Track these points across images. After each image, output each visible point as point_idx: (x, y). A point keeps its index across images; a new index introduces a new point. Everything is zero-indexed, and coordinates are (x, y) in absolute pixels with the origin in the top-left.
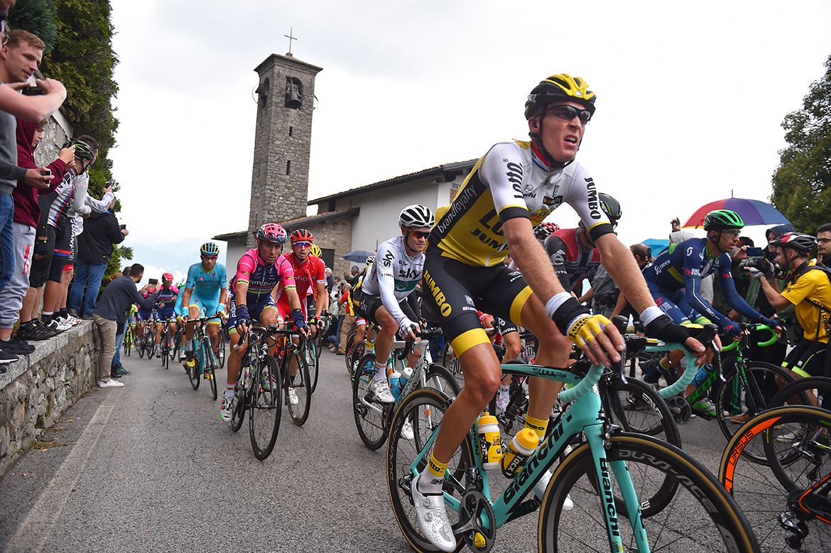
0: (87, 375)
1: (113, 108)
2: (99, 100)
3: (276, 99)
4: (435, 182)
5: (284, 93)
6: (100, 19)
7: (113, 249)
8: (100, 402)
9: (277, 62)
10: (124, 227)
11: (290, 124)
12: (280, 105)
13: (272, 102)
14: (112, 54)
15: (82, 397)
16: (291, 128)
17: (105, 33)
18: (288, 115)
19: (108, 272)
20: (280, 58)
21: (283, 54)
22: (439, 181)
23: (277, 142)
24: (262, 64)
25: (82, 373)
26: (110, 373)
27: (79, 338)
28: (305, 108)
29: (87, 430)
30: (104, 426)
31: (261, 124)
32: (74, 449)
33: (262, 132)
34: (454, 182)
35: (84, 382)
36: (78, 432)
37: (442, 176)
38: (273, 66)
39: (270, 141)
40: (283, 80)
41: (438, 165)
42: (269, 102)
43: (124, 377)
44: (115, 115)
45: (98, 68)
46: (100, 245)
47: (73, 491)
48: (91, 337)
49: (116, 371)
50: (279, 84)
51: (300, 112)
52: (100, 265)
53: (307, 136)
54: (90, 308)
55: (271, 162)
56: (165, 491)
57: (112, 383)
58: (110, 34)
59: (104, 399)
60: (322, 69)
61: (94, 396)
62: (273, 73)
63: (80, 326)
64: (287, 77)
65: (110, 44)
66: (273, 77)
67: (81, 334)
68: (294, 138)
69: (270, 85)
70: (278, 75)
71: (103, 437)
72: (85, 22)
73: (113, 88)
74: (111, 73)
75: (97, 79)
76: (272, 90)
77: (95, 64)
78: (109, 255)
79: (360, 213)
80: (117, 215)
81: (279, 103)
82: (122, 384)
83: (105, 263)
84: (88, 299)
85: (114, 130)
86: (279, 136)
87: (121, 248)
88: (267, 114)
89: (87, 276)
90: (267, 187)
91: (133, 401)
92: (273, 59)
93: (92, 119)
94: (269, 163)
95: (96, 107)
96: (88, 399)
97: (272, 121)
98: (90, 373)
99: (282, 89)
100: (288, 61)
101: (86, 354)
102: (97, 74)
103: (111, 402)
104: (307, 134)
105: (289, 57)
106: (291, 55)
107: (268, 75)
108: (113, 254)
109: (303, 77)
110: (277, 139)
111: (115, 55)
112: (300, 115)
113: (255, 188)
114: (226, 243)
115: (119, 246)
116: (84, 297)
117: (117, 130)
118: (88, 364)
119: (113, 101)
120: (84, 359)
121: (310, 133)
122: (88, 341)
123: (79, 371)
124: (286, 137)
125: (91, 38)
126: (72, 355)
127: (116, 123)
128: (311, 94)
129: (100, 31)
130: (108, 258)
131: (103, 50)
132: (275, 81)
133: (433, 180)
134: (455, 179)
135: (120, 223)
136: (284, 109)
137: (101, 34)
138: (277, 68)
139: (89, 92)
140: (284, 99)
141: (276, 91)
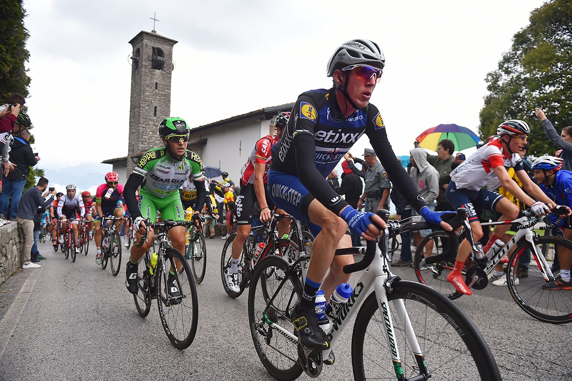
0: (15, 260)
1: (26, 69)
2: (16, 64)
3: (146, 63)
4: (259, 120)
5: (151, 58)
6: (15, 5)
7: (29, 170)
8: (25, 278)
9: (145, 37)
10: (37, 154)
11: (155, 81)
12: (148, 67)
13: (142, 65)
14: (24, 30)
15: (12, 275)
16: (156, 83)
17: (19, 14)
18: (154, 74)
19: (26, 186)
20: (147, 34)
21: (149, 31)
22: (262, 119)
23: (147, 94)
24: (134, 38)
25: (11, 258)
26: (30, 258)
27: (8, 233)
28: (166, 69)
29: (18, 297)
30: (30, 294)
31: (134, 81)
32: (10, 309)
33: (136, 87)
34: (272, 120)
35: (13, 265)
36: (12, 298)
37: (264, 116)
38: (142, 40)
39: (142, 93)
40: (150, 49)
41: (261, 108)
42: (140, 65)
43: (41, 261)
44: (28, 74)
45: (15, 40)
46: (20, 167)
47: (12, 336)
48: (17, 232)
49: (36, 257)
50: (147, 53)
51: (163, 72)
52: (21, 181)
53: (168, 89)
54: (15, 212)
55: (143, 107)
57: (32, 265)
58: (23, 16)
59: (28, 276)
60: (176, 42)
61: (21, 274)
62: (142, 44)
63: (8, 225)
64: (152, 47)
65: (22, 23)
66: (142, 47)
67: (9, 230)
68: (159, 90)
69: (141, 53)
70: (146, 45)
71: (30, 301)
72: (4, 7)
73: (26, 55)
74: (24, 44)
75: (14, 48)
76: (142, 57)
77: (12, 38)
78: (27, 174)
79: (208, 142)
80: (32, 146)
81: (147, 66)
82: (40, 266)
83: (24, 180)
84: (13, 206)
85: (27, 85)
86: (148, 89)
87: (36, 170)
88: (139, 73)
89: (11, 190)
90: (140, 125)
91: (50, 276)
92: (142, 34)
93: (12, 77)
94: (141, 108)
95: (14, 68)
96: (16, 277)
97: (143, 78)
98: (17, 259)
99: (149, 56)
100: (153, 36)
101: (13, 245)
102: (14, 44)
103: (34, 278)
104: (168, 88)
105: (153, 33)
106: (155, 32)
107: (139, 46)
108: (30, 174)
109: (164, 47)
110: (147, 91)
111: (26, 31)
112: (163, 74)
113: (132, 126)
114: (112, 165)
115: (34, 168)
116: (10, 205)
117: (29, 85)
118: (16, 252)
119: (26, 64)
120: (12, 248)
121: (170, 86)
122: (15, 235)
123: (9, 257)
124: (153, 90)
125: (9, 18)
126: (4, 245)
127: (29, 80)
128: (170, 59)
129: (15, 13)
130: (26, 176)
131: (18, 27)
132: (144, 50)
133: (257, 119)
134: (272, 118)
136: (151, 70)
137: (17, 15)
138: (145, 41)
139: (9, 58)
140: (151, 63)
141: (145, 57)
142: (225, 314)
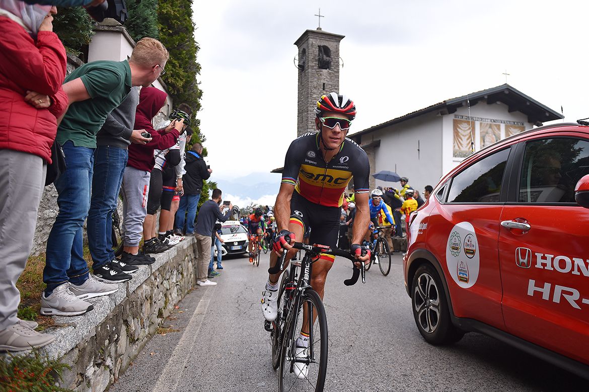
0: (191, 277)
1: (198, 82)
2: (189, 77)
3: (312, 64)
4: (440, 115)
5: (317, 58)
6: (186, 19)
7: (203, 184)
8: (200, 297)
9: (310, 35)
10: (209, 167)
11: (323, 81)
12: (315, 67)
13: (308, 66)
14: (195, 44)
15: (188, 293)
16: (324, 84)
17: (189, 29)
18: (321, 74)
19: (201, 201)
20: (313, 32)
21: (315, 29)
22: (443, 114)
23: (315, 96)
24: (297, 41)
25: (187, 275)
26: (207, 276)
27: (184, 250)
28: (333, 68)
29: (192, 319)
30: (204, 316)
31: (301, 83)
32: (184, 334)
33: (303, 90)
34: (456, 113)
35: (189, 283)
36: (187, 320)
37: (445, 110)
38: (308, 39)
39: (309, 95)
40: (315, 48)
41: (442, 101)
42: (307, 66)
44: (200, 87)
45: (187, 54)
46: (195, 182)
47: (186, 367)
48: (192, 249)
49: (211, 274)
50: (313, 52)
51: (330, 71)
52: (195, 196)
53: (336, 89)
54: (190, 227)
55: (310, 111)
56: (251, 368)
57: (208, 282)
58: (193, 29)
59: (203, 295)
60: (343, 37)
61: (196, 292)
62: (308, 44)
63: (184, 242)
64: (318, 46)
65: (193, 37)
66: (308, 47)
67: (185, 247)
68: (326, 91)
69: (307, 54)
70: (312, 45)
71: (204, 324)
72: (176, 22)
73: (198, 68)
74: (195, 57)
75: (186, 62)
76: (308, 57)
77: (184, 52)
78: (201, 188)
79: (381, 144)
80: (205, 159)
81: (313, 66)
82: (215, 283)
83: (198, 194)
84: (188, 221)
85: (200, 98)
86: (315, 91)
87: (209, 183)
88: (305, 75)
89: (187, 205)
90: (309, 130)
91: (223, 296)
92: (307, 33)
93: (185, 91)
94: (309, 112)
95: (187, 82)
96: (192, 295)
97: (310, 80)
98: (192, 276)
99: (316, 55)
100: (319, 34)
101: (189, 262)
102: (186, 58)
103: (208, 297)
104: (336, 87)
105: (319, 31)
106: (321, 29)
107: (304, 46)
108: (204, 188)
109: (330, 45)
110: (314, 93)
111: (197, 45)
112: (330, 74)
113: (300, 132)
114: (281, 174)
115: (208, 181)
116: (185, 220)
117: (202, 97)
118: (191, 269)
119: (198, 77)
120: (188, 265)
121: (338, 86)
122: (190, 252)
123: (185, 274)
124: (321, 91)
125: (181, 33)
126: (180, 263)
127: (201, 92)
128: (337, 56)
129: (186, 27)
130: (200, 190)
131: (189, 41)
132: (310, 50)
133: (438, 114)
134: (456, 111)
135: (207, 164)
136: (318, 70)
137: (188, 29)
138: (311, 40)
139: (181, 72)
140: (317, 63)
141: (311, 57)
142: (417, 359)
